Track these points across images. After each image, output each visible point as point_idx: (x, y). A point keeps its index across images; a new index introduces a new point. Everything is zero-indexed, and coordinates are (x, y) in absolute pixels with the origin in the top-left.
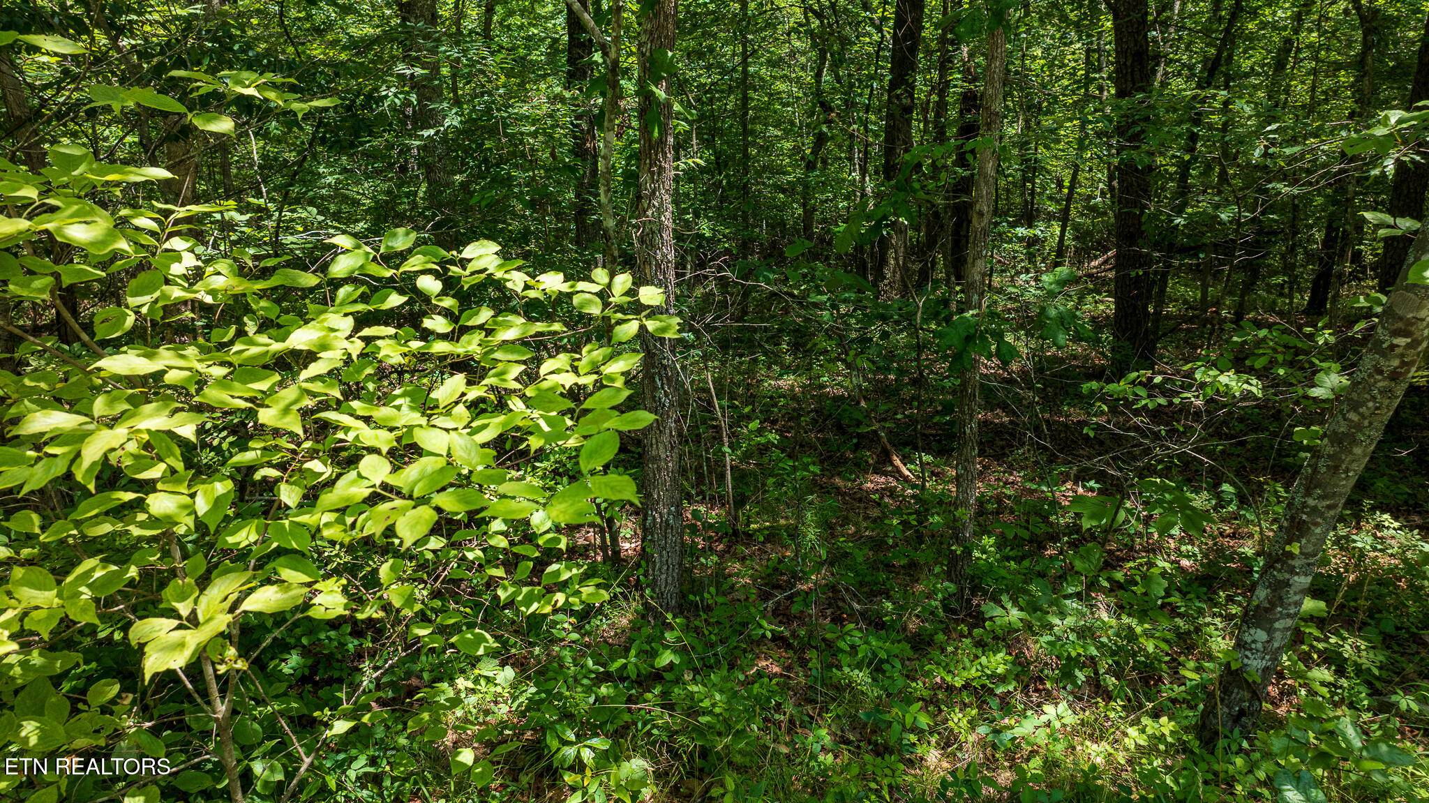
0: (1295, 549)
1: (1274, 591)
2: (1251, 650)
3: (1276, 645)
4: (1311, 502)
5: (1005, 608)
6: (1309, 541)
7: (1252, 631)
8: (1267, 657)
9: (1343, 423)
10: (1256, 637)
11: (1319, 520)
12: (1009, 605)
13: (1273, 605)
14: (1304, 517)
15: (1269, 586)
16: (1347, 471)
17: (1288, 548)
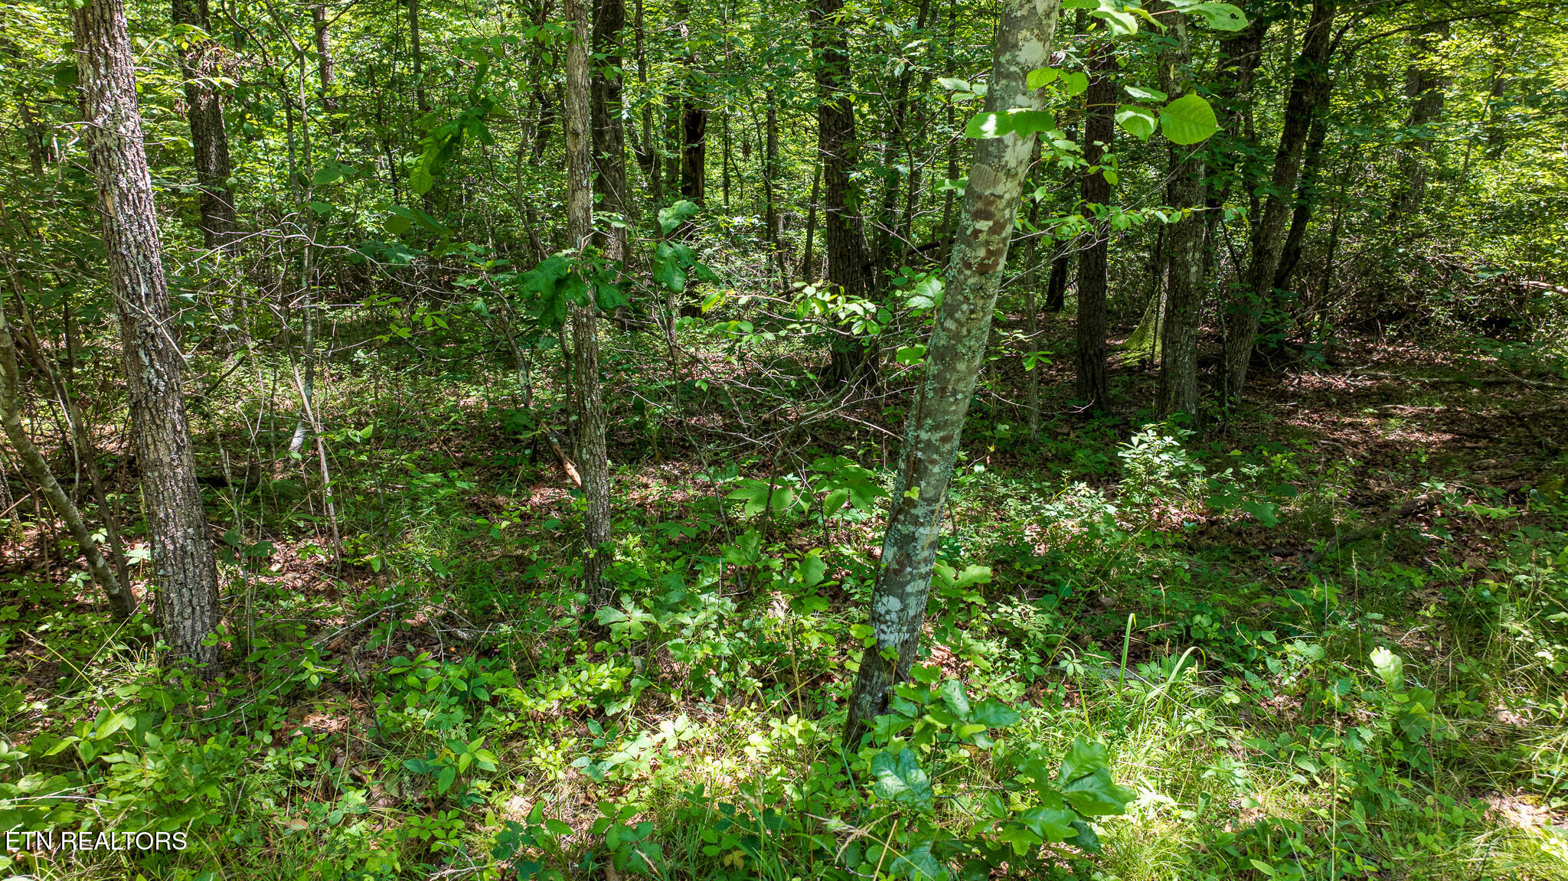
0: (914, 494)
1: (900, 548)
2: (886, 622)
3: (912, 613)
4: (924, 435)
5: (625, 612)
6: (928, 484)
7: (885, 600)
8: (905, 629)
9: (942, 334)
10: (890, 607)
11: (935, 456)
12: (630, 607)
13: (902, 566)
14: (919, 454)
15: (896, 544)
16: (954, 393)
17: (907, 494)
